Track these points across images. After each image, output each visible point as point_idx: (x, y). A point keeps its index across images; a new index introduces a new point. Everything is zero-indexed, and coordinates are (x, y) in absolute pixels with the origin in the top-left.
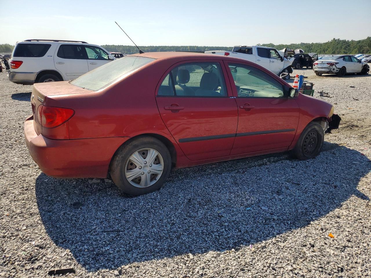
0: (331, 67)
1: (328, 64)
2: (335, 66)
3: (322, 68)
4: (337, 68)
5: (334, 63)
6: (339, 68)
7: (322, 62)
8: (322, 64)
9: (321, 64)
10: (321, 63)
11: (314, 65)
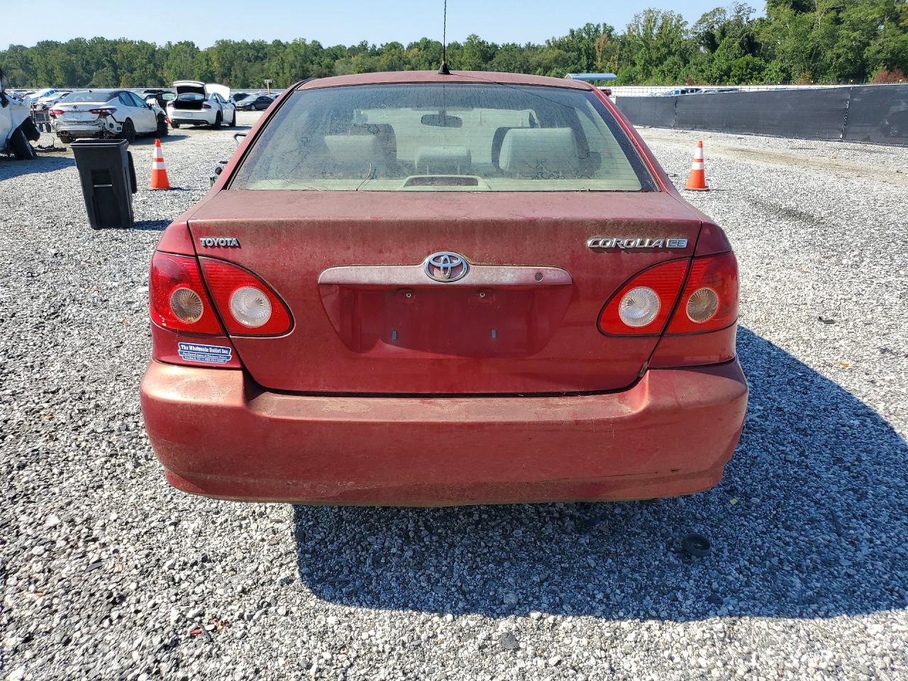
0: (103, 120)
1: (91, 111)
2: (112, 117)
3: (79, 123)
4: (118, 122)
5: (108, 111)
6: (121, 123)
7: (75, 107)
8: (76, 111)
9: (72, 111)
10: (74, 110)
11: (54, 116)
